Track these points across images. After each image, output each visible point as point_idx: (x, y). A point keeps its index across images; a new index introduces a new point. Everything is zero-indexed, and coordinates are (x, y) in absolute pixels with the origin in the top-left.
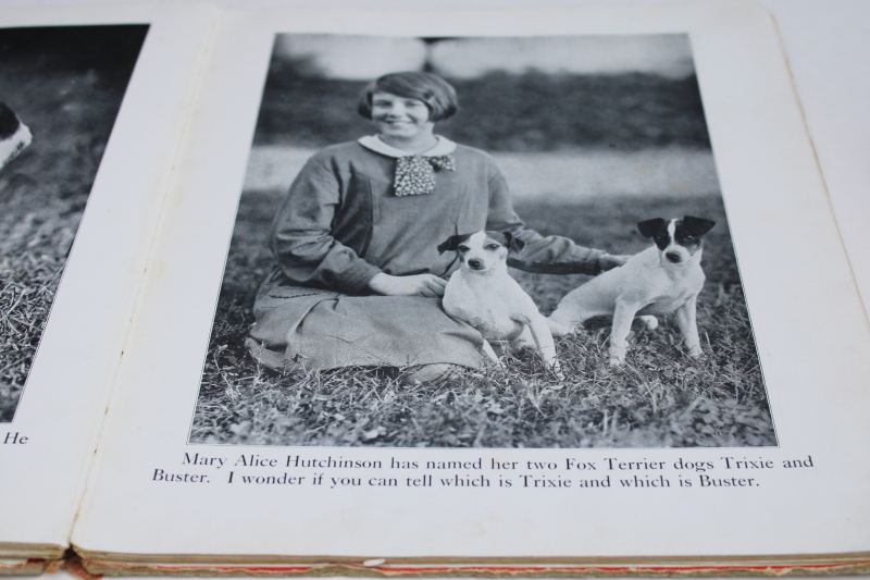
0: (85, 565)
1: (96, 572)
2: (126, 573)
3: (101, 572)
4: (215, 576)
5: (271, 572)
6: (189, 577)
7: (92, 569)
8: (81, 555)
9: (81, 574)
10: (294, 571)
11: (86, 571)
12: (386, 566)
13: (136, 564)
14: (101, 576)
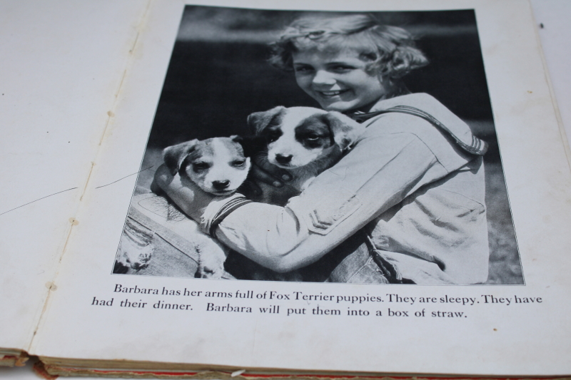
0: (46, 368)
1: (54, 373)
2: (74, 374)
3: (56, 373)
4: (133, 378)
5: (170, 376)
6: (116, 378)
7: (51, 372)
8: (44, 362)
9: (44, 375)
10: (185, 375)
11: (46, 372)
12: (247, 373)
13: (80, 369)
14: (57, 376)
